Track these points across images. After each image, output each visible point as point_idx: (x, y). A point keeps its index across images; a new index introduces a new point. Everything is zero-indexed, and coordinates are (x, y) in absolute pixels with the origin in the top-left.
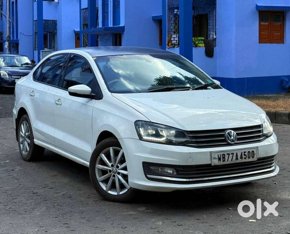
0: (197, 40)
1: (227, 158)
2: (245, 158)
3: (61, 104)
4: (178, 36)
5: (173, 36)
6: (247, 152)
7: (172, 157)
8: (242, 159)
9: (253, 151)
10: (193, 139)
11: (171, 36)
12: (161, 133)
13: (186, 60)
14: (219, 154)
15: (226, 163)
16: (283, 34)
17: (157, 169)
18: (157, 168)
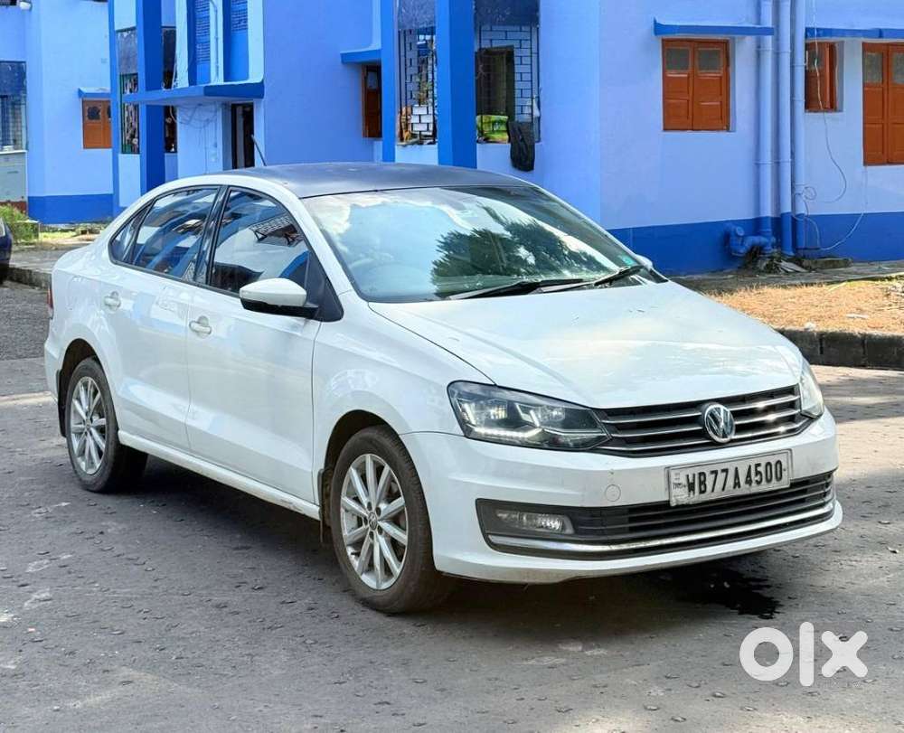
0: (489, 122)
1: (712, 483)
2: (759, 483)
3: (210, 333)
4: (431, 112)
5: (417, 111)
6: (763, 465)
7: (562, 485)
8: (750, 485)
9: (779, 462)
10: (616, 433)
11: (409, 110)
12: (524, 417)
13: (554, 201)
14: (690, 472)
15: (709, 496)
16: (728, 105)
17: (515, 519)
18: (518, 516)
